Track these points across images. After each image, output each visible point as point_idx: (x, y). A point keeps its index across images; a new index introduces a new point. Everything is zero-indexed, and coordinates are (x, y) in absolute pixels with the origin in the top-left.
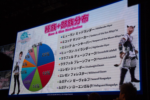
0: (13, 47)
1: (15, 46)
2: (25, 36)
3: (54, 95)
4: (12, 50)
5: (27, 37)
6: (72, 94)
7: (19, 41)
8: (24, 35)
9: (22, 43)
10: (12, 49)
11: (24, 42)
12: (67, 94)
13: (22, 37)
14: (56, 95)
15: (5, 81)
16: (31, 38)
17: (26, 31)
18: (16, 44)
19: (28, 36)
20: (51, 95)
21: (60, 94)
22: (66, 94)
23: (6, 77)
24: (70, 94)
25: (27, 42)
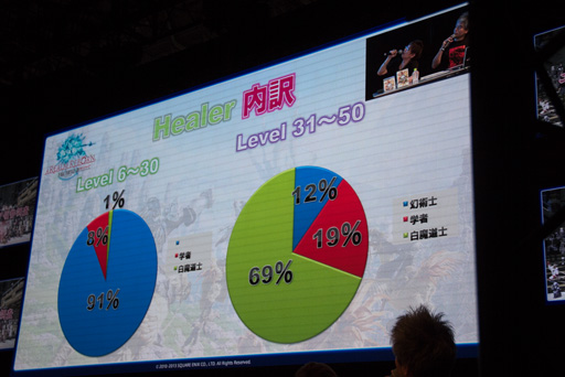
0: (28, 193)
1: (38, 188)
2: (74, 151)
3: (180, 366)
4: (25, 204)
5: (80, 152)
6: (248, 362)
7: (52, 170)
8: (70, 146)
9: (62, 175)
10: (26, 199)
11: (68, 173)
12: (231, 363)
13: (63, 153)
14: (188, 365)
16: (96, 157)
17: (77, 131)
18: (39, 180)
19: (84, 148)
20: (171, 366)
21: (204, 364)
22: (227, 364)
23: (5, 303)
24: (241, 363)
25: (80, 173)
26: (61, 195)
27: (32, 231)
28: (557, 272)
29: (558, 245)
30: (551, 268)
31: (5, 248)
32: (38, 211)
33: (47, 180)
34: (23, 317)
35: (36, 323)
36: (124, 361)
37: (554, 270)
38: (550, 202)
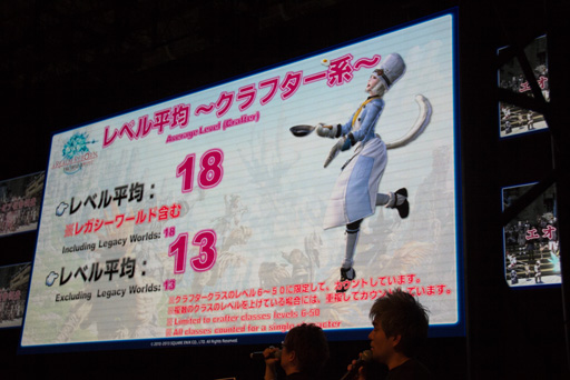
0: (35, 186)
1: (44, 181)
2: (79, 147)
3: (173, 343)
4: (33, 196)
5: (84, 149)
6: (236, 341)
7: (58, 165)
8: (75, 143)
9: (67, 169)
10: (34, 191)
11: (73, 167)
12: (219, 341)
13: (68, 149)
14: (180, 343)
15: (8, 300)
16: (98, 154)
17: (81, 130)
18: (46, 174)
19: (88, 146)
20: (165, 344)
21: (195, 342)
22: (216, 342)
23: (13, 285)
24: (229, 341)
25: (83, 167)
26: (66, 188)
27: (38, 220)
28: (515, 261)
29: (517, 237)
30: (510, 257)
31: (14, 235)
32: (45, 202)
33: (53, 175)
34: (30, 298)
35: (41, 304)
36: (122, 339)
37: (512, 260)
38: (510, 198)
